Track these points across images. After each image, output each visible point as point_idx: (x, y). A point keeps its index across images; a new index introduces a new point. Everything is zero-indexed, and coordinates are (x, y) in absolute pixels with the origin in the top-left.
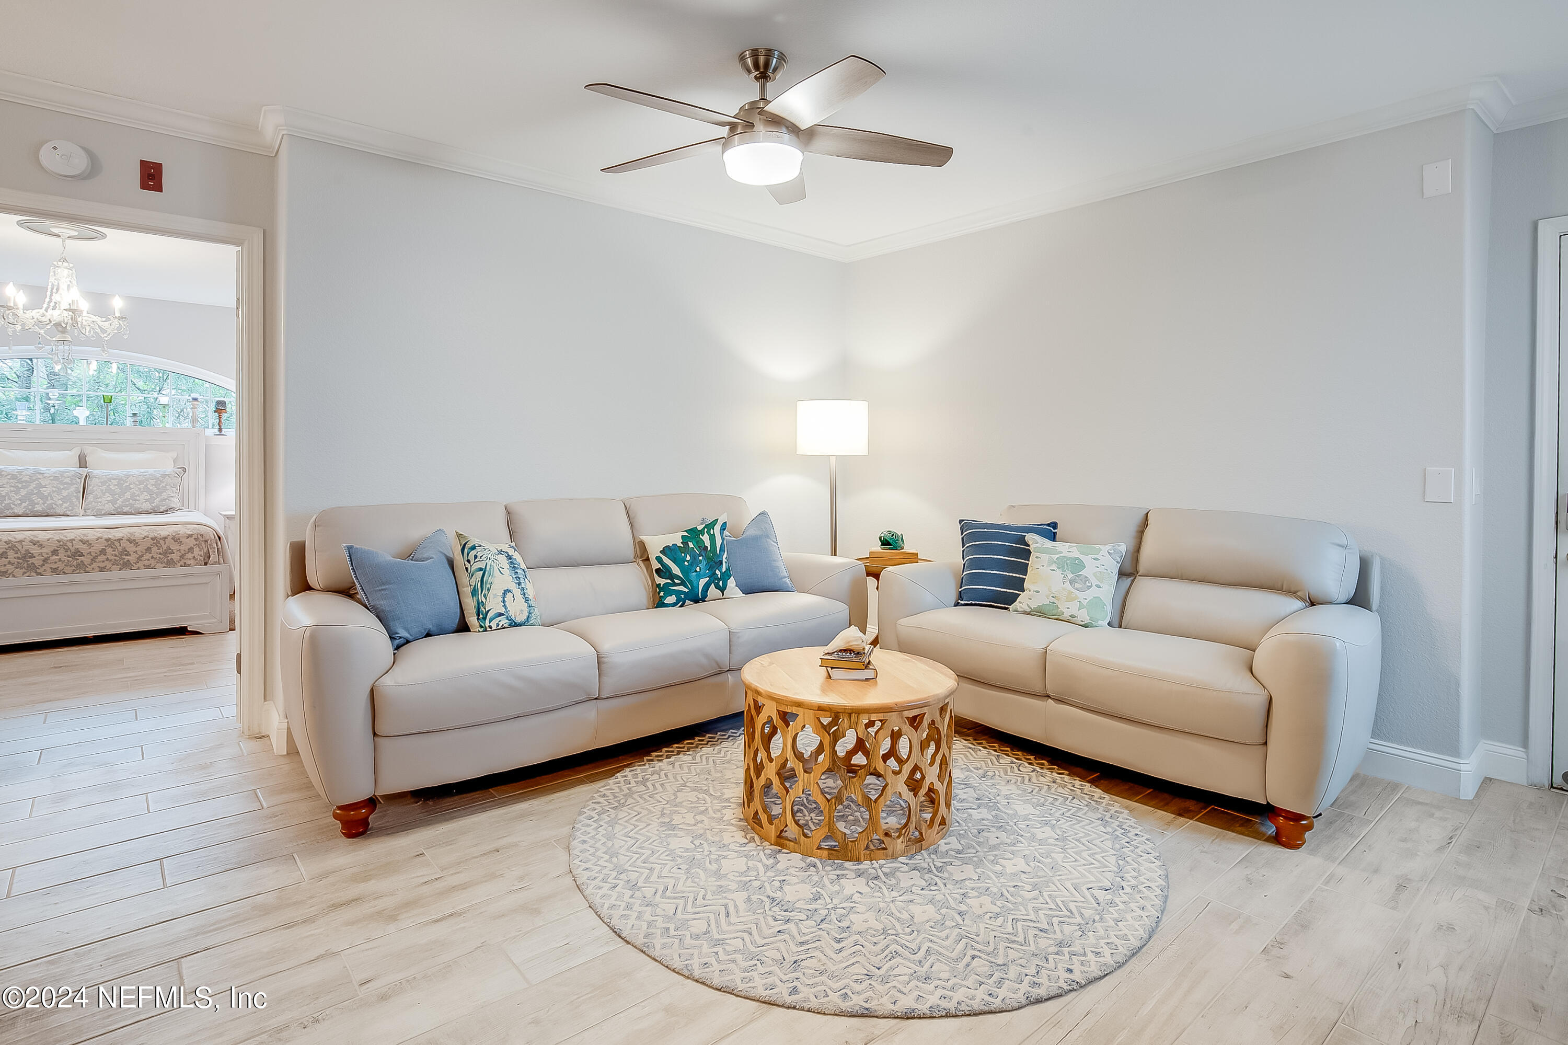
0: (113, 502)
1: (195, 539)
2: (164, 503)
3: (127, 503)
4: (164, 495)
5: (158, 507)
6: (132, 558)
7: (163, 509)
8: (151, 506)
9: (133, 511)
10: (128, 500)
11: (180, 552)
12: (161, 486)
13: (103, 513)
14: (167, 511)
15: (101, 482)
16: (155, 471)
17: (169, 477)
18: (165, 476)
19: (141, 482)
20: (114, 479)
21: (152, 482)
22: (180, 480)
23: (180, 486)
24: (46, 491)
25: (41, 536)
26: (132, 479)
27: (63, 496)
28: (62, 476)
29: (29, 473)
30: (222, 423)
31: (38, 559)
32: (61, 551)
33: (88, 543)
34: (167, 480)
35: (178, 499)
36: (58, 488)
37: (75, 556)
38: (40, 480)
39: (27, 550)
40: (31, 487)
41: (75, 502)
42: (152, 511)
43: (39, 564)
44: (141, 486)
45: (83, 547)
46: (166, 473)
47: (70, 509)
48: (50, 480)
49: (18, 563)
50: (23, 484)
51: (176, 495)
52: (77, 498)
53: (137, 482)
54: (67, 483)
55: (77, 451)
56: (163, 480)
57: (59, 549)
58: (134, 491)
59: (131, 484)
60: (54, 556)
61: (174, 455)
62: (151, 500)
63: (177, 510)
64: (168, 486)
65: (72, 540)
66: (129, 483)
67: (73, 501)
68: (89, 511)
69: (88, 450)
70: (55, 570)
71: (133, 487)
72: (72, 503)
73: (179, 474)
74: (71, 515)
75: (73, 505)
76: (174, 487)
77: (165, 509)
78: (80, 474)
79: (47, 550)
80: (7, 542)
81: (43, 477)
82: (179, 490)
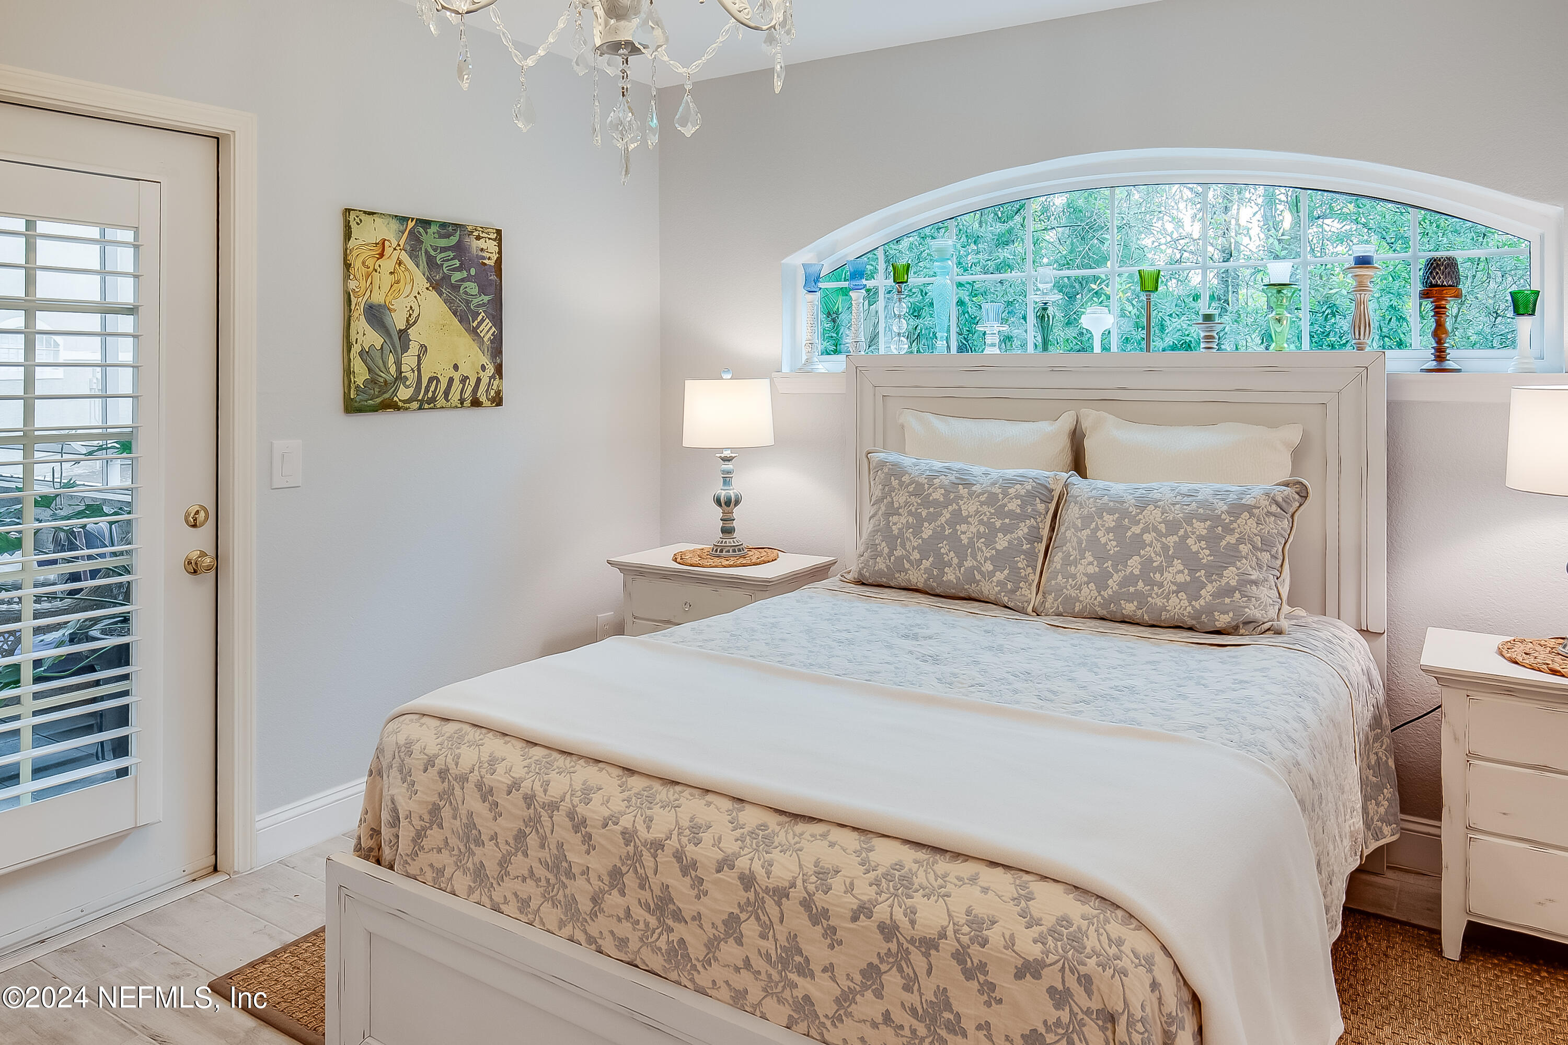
0: (1100, 581)
1: (1052, 991)
2: (1227, 600)
3: (1132, 589)
4: (1230, 576)
5: (1209, 611)
7: (1223, 620)
8: (1189, 609)
9: (1146, 617)
10: (1130, 580)
12: (1224, 543)
13: (1077, 609)
14: (1233, 630)
15: (1082, 518)
16: (1216, 493)
17: (1252, 515)
18: (1238, 509)
19: (1173, 527)
20: (1111, 512)
21: (1201, 528)
22: (1286, 524)
23: (1285, 544)
24: (967, 532)
25: (597, 798)
26: (1153, 515)
27: (997, 550)
28: (1005, 494)
29: (946, 482)
30: (1446, 332)
31: (581, 889)
32: (630, 880)
33: (693, 873)
34: (1246, 524)
35: (1277, 588)
36: (989, 525)
37: (662, 915)
38: (961, 503)
39: (560, 846)
40: (943, 520)
41: (1024, 569)
42: (1194, 622)
43: (585, 905)
44: (1172, 540)
45: (681, 887)
46: (1243, 501)
47: (1009, 587)
48: (982, 504)
49: (548, 881)
50: (932, 510)
51: (1268, 577)
52: (1031, 556)
53: (1163, 525)
54: (1011, 514)
55: (1066, 423)
56: (1235, 525)
57: (624, 869)
58: (1153, 555)
59: (1145, 530)
60: (615, 892)
61: (1294, 435)
62: (1192, 589)
63: (1267, 628)
64: (1246, 545)
65: (657, 846)
66: (1141, 525)
67: (1020, 565)
68: (1050, 598)
69: (1089, 418)
70: (622, 943)
71: (1152, 542)
72: (1015, 570)
73: (1284, 505)
74: (1011, 605)
75: (1016, 577)
76: (1264, 547)
77: (1229, 622)
78: (1046, 487)
79: (599, 864)
80: (529, 799)
81: (971, 494)
82: (1282, 558)
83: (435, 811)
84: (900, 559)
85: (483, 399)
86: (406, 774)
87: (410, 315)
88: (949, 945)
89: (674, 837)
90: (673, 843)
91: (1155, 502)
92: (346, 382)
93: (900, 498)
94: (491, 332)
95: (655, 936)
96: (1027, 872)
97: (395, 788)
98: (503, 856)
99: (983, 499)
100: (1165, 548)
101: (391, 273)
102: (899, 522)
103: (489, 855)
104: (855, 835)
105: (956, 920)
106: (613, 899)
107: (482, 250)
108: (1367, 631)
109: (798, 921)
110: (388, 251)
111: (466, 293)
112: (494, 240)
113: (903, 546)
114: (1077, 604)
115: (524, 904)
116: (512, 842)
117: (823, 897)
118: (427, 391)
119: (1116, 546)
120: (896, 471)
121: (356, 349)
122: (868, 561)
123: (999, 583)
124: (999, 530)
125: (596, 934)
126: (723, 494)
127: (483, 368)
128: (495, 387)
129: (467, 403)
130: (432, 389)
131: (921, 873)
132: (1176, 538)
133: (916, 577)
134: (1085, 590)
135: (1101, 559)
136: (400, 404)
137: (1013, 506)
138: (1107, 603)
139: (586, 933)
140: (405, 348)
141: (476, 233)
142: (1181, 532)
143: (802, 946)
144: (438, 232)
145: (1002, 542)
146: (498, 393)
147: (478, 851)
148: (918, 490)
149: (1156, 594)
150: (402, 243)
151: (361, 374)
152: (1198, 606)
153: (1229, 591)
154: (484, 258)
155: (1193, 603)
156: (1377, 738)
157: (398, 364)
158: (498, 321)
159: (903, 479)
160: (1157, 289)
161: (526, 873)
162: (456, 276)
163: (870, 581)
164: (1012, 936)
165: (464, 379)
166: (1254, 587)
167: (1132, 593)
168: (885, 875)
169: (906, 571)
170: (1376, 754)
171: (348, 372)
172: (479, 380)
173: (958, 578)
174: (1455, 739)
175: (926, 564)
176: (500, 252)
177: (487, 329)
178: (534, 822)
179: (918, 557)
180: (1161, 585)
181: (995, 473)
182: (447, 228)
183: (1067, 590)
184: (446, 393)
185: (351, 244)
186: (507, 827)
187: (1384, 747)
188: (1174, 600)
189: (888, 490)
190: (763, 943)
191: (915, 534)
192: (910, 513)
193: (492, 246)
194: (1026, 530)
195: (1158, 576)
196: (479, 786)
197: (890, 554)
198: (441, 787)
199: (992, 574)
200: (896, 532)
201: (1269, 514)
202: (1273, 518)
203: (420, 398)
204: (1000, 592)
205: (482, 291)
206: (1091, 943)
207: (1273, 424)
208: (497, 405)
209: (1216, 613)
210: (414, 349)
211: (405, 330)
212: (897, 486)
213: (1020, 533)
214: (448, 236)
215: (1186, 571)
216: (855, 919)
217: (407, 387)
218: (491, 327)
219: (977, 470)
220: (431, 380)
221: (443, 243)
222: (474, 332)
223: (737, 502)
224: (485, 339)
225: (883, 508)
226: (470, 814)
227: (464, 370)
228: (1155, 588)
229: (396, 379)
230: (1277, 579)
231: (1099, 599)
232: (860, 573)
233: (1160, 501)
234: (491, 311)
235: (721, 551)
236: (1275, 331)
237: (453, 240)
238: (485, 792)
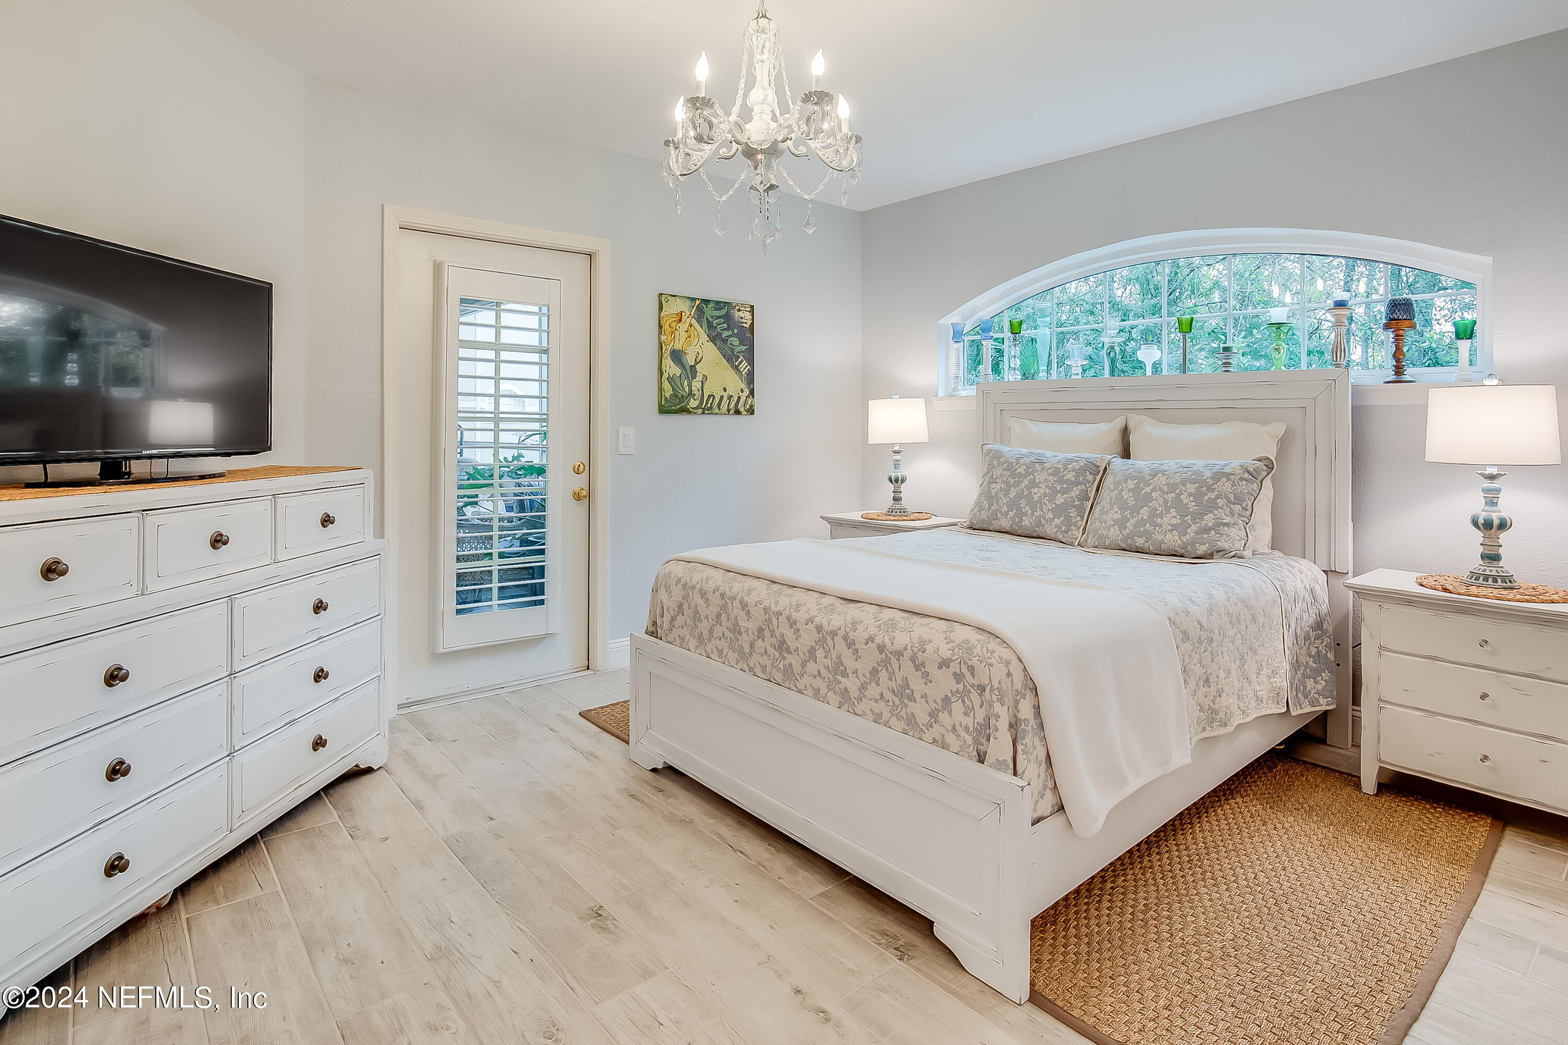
0: (1121, 523)
1: (955, 674)
2: (1205, 536)
3: (1142, 529)
4: (1209, 520)
5: (1193, 542)
6: (851, 684)
7: (1202, 549)
8: (1179, 542)
9: (1151, 548)
10: (1141, 523)
11: (927, 702)
12: (1206, 498)
13: (1107, 543)
14: (1209, 556)
15: (1115, 483)
16: (1206, 466)
17: (1228, 479)
18: (1219, 476)
19: (1172, 488)
20: (1133, 479)
21: (1191, 488)
22: (1255, 486)
23: (1254, 500)
24: (1037, 493)
25: (753, 594)
26: (1160, 480)
27: (1056, 505)
28: (1065, 468)
29: (1028, 461)
30: (1404, 354)
31: (745, 640)
32: (767, 633)
33: (795, 626)
34: (1225, 486)
35: (1246, 530)
36: (1053, 489)
37: (781, 651)
38: (1036, 474)
39: (736, 618)
40: (1023, 485)
41: (1074, 517)
42: (1183, 551)
43: (747, 649)
44: (1170, 496)
45: (789, 633)
46: (1224, 471)
47: (1063, 528)
48: (1049, 475)
49: (731, 638)
50: (1017, 479)
51: (1238, 521)
52: (1081, 510)
53: (1166, 486)
54: (1068, 482)
55: (1118, 423)
56: (1216, 486)
57: (764, 627)
58: (1157, 506)
59: (1154, 490)
60: (760, 640)
61: (1279, 429)
62: (1181, 529)
63: (1232, 556)
64: (1222, 499)
65: (779, 614)
66: (1151, 487)
67: (1072, 515)
68: (1091, 536)
69: (1134, 420)
70: (764, 668)
71: (1157, 498)
72: (1068, 518)
73: (1255, 474)
74: (1064, 540)
75: (1069, 523)
76: (1236, 502)
77: (1205, 551)
78: (1095, 465)
79: (753, 625)
80: (723, 595)
81: (1043, 469)
82: (1251, 510)
83: (680, 606)
84: (996, 510)
85: (742, 410)
86: (667, 587)
87: (697, 357)
88: (908, 654)
89: (788, 609)
90: (787, 611)
91: (1163, 472)
92: (660, 395)
93: (998, 472)
94: (747, 368)
95: (778, 662)
96: (957, 622)
97: (663, 596)
98: (711, 627)
99: (1050, 471)
100: (1166, 501)
101: (686, 331)
102: (996, 487)
103: (704, 627)
104: (877, 607)
105: (913, 641)
106: (759, 643)
107: (741, 318)
108: (1335, 571)
109: (841, 647)
110: (684, 318)
111: (731, 344)
112: (749, 312)
113: (997, 503)
114: (1107, 540)
115: (720, 652)
116: (715, 619)
117: (853, 634)
118: (707, 403)
119: (1134, 501)
120: (997, 456)
121: (665, 376)
122: (976, 514)
123: (1056, 526)
124: (1059, 492)
125: (752, 666)
126: (893, 476)
127: (742, 391)
128: (749, 403)
129: (732, 412)
130: (710, 402)
131: (903, 622)
132: (1173, 495)
133: (1005, 524)
134: (1112, 530)
135: (1123, 509)
136: (691, 410)
137: (1070, 476)
138: (1125, 539)
139: (748, 665)
140: (694, 377)
141: (737, 308)
142: (1178, 491)
143: (843, 660)
144: (714, 307)
145: (1060, 499)
146: (751, 406)
147: (699, 625)
148: (1009, 467)
149: (1158, 532)
150: (692, 314)
151: (668, 391)
152: (1185, 540)
153: (1207, 530)
154: (743, 323)
155: (1182, 538)
156: (1317, 637)
157: (690, 386)
158: (751, 361)
159: (1001, 460)
160: (1190, 331)
161: (721, 635)
162: (725, 334)
163: (977, 527)
164: (938, 648)
165: (730, 397)
166: (1226, 528)
167: (1142, 532)
168: (884, 623)
169: (998, 519)
170: (1317, 648)
171: (661, 389)
172: (739, 398)
173: (1031, 524)
174: (1371, 637)
175: (1011, 514)
176: (753, 319)
177: (744, 366)
178: (724, 607)
179: (1006, 510)
180: (1161, 526)
181: (1061, 456)
182: (719, 305)
183: (1101, 530)
184: (719, 405)
185: (663, 314)
186: (713, 610)
187: (1324, 644)
188: (1169, 535)
189: (990, 467)
190: (826, 661)
191: (1005, 495)
192: (1003, 482)
193: (748, 316)
194: (1078, 492)
195: (1159, 519)
196: (700, 591)
197: (989, 508)
198: (683, 593)
199: (1052, 520)
200: (993, 494)
201: (1242, 479)
202: (1244, 482)
203: (703, 407)
204: (1057, 532)
205: (742, 343)
206: (977, 650)
207: (1263, 422)
208: (750, 414)
209: (1197, 544)
210: (699, 377)
211: (694, 366)
212: (996, 465)
213: (1073, 494)
214: (720, 309)
215: (1178, 517)
216: (866, 644)
217: (695, 400)
218: (747, 366)
219: (1049, 454)
220: (709, 396)
221: (717, 313)
222: (736, 368)
223: (903, 481)
224: (743, 373)
225: (987, 479)
226: (696, 606)
227: (729, 392)
228: (1157, 528)
229: (689, 395)
230: (1247, 524)
231: (1121, 535)
232: (971, 522)
233: (1166, 471)
234: (747, 356)
235: (892, 512)
236: (1275, 358)
237: (724, 312)
238: (703, 594)
